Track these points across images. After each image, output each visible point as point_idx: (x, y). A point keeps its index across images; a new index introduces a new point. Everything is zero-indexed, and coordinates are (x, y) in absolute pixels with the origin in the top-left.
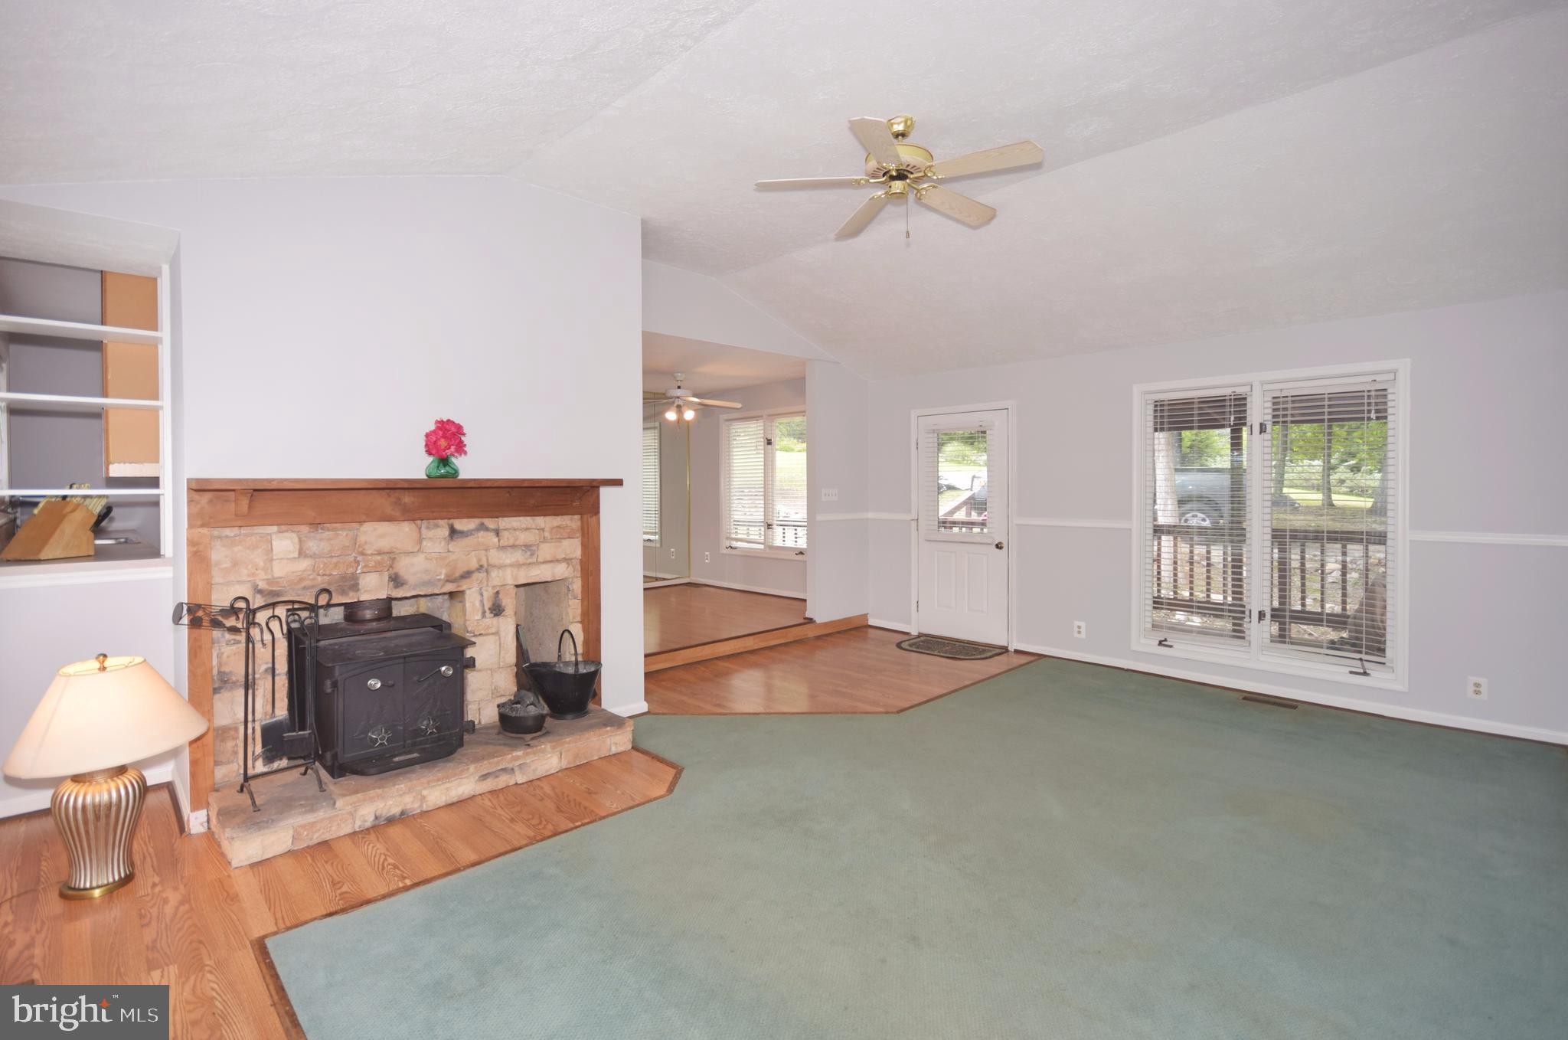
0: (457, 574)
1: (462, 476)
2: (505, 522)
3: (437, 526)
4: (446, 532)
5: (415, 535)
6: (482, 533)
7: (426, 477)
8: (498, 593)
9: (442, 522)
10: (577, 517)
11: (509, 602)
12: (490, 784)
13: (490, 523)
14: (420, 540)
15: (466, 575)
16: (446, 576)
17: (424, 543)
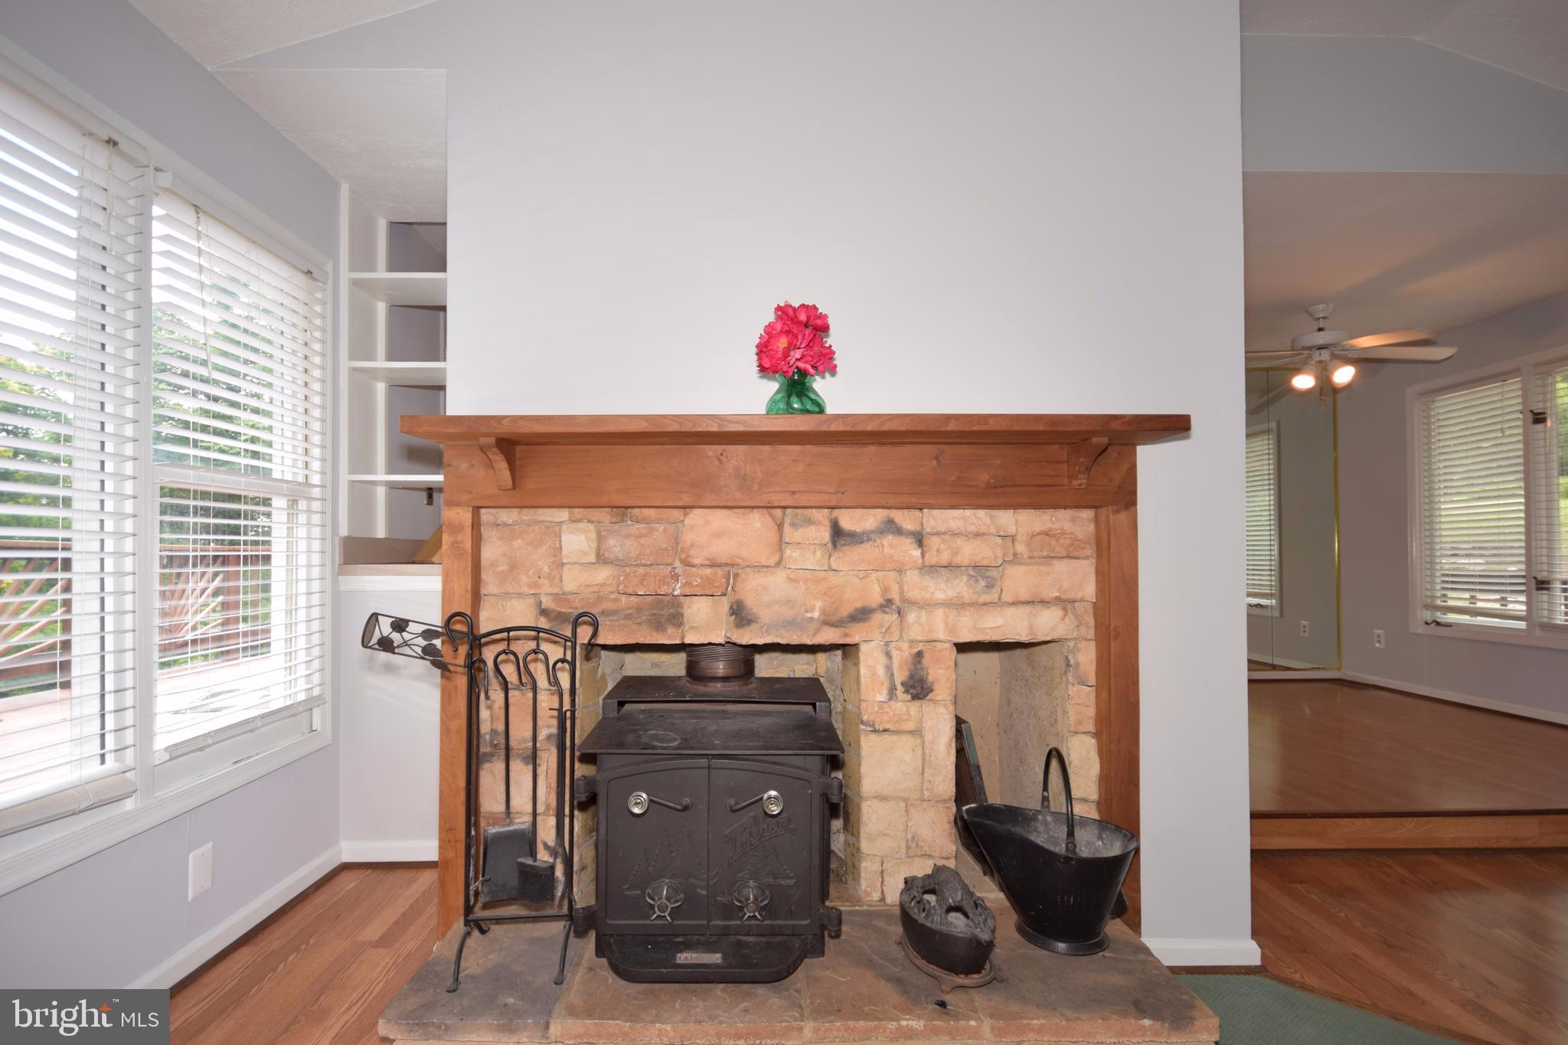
0: (844, 612)
3: (809, 522)
4: (826, 535)
5: (772, 535)
6: (889, 539)
7: (767, 415)
8: (920, 654)
9: (818, 514)
10: (1087, 514)
11: (941, 676)
13: (907, 520)
14: (781, 545)
15: (861, 615)
16: (823, 612)
17: (788, 552)
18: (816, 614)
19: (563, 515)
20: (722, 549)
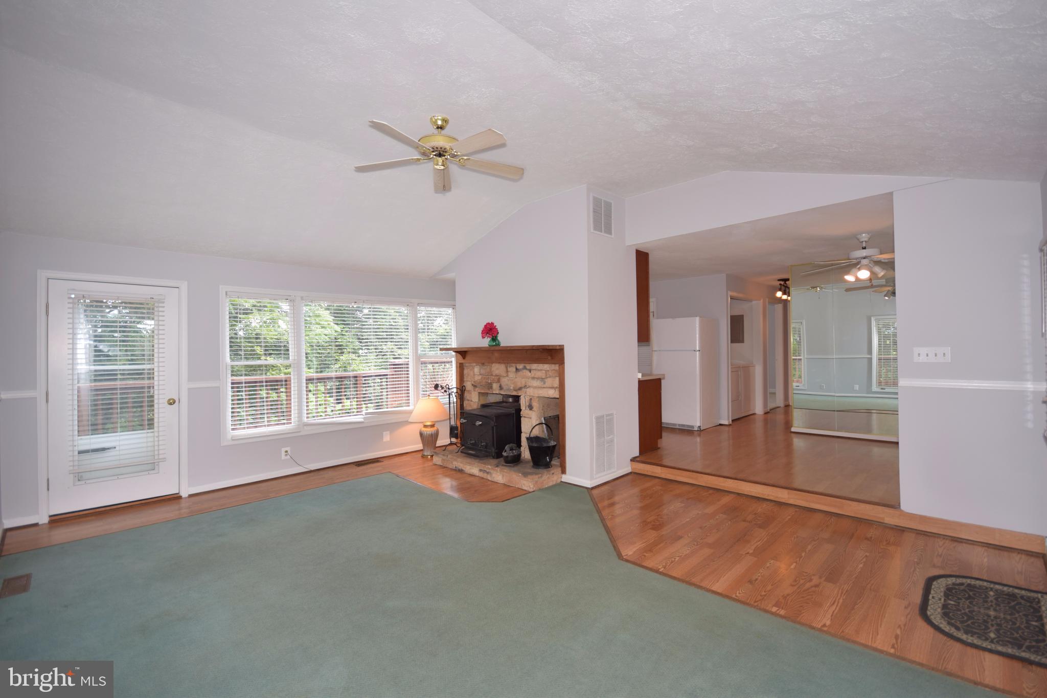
0: (517, 388)
1: (502, 345)
2: (534, 366)
3: (512, 366)
4: (514, 370)
5: (505, 369)
6: (525, 371)
7: (488, 346)
8: (531, 399)
9: (513, 365)
10: (557, 365)
11: (535, 404)
12: (481, 474)
13: (528, 366)
14: (507, 371)
15: (520, 389)
16: (514, 388)
17: (509, 373)
18: (512, 388)
19: (475, 364)
20: (497, 372)
